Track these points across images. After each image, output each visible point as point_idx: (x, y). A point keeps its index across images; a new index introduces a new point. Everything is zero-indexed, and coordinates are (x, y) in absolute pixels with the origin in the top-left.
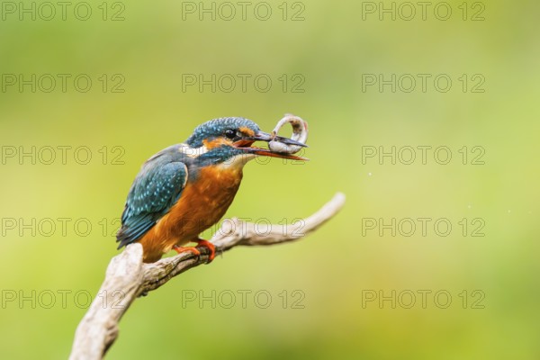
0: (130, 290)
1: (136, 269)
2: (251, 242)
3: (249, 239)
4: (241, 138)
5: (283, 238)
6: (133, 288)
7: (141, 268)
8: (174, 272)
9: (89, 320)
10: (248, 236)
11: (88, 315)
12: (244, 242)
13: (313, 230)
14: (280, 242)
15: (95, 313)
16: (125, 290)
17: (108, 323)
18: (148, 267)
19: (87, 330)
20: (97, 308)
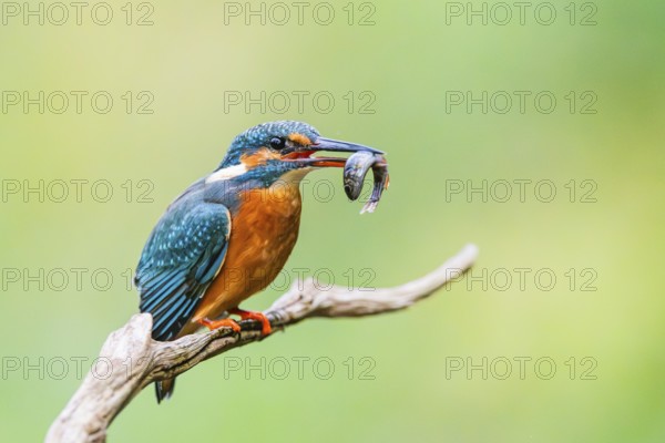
0: (130, 378)
1: (141, 348)
2: (332, 312)
3: (329, 308)
4: (293, 150)
5: (381, 308)
6: (135, 375)
7: (148, 347)
8: (204, 354)
9: (64, 421)
10: (327, 304)
11: (65, 413)
12: (322, 312)
13: (425, 296)
14: (376, 313)
15: (74, 411)
16: (121, 379)
17: (90, 425)
18: (160, 346)
19: (61, 435)
20: (77, 404)
